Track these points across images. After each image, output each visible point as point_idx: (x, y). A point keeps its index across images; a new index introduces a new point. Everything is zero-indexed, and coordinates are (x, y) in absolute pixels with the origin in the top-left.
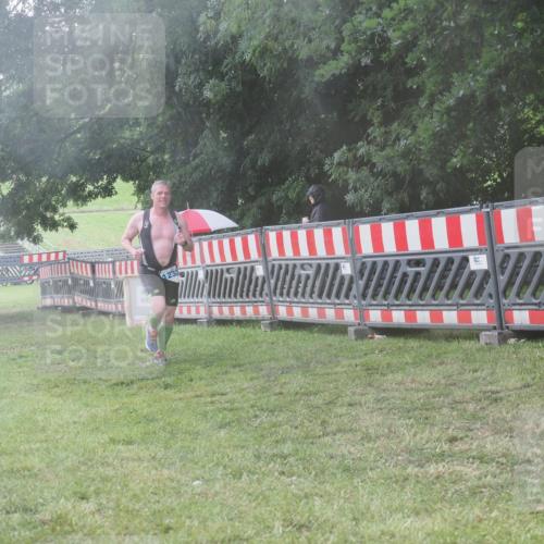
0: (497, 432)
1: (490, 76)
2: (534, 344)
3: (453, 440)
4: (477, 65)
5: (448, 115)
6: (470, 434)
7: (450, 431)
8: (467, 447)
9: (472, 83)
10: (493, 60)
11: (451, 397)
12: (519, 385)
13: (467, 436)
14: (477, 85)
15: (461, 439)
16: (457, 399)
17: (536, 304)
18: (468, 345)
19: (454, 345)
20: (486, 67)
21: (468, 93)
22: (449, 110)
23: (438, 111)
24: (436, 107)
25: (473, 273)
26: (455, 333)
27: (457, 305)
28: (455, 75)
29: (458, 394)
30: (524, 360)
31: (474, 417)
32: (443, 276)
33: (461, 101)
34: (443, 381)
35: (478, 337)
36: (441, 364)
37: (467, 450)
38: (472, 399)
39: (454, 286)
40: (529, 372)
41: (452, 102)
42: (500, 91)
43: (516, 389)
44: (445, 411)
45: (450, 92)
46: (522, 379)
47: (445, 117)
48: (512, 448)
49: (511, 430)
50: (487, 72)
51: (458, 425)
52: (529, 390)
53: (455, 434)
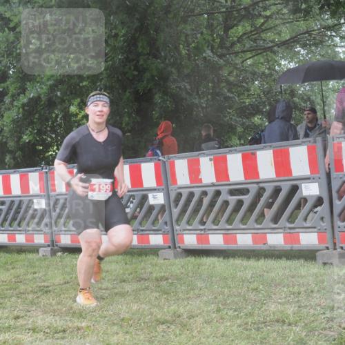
0: (45, 312)
1: (51, 86)
2: (73, 256)
3: (17, 318)
4: (42, 78)
5: (23, 109)
6: (28, 314)
7: (16, 312)
8: (25, 322)
9: (39, 90)
10: (52, 76)
11: (17, 290)
12: (62, 282)
13: (26, 315)
14: (42, 91)
15: (22, 317)
16: (22, 291)
18: (30, 256)
19: (22, 256)
20: (49, 79)
21: (36, 95)
22: (24, 105)
23: (16, 106)
24: (15, 103)
25: (36, 210)
26: (24, 248)
27: (25, 231)
28: (28, 83)
29: (22, 288)
30: (66, 266)
31: (32, 303)
32: (17, 212)
33: (31, 100)
34: (13, 280)
35: (38, 251)
36: (13, 268)
37: (25, 325)
38: (31, 291)
39: (23, 218)
40: (69, 274)
41: (25, 100)
42: (56, 95)
43: (60, 284)
44: (13, 299)
45: (24, 94)
46: (64, 278)
47: (21, 110)
48: (54, 323)
49: (54, 311)
50: (49, 83)
51: (21, 308)
52: (68, 285)
53: (19, 314)
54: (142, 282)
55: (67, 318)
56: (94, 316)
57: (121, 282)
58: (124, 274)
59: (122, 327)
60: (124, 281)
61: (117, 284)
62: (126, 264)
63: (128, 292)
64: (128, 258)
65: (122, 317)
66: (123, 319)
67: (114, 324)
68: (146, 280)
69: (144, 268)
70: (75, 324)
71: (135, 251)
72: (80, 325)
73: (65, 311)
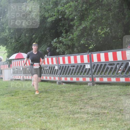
0: (91, 107)
1: (91, 22)
2: (100, 86)
3: (81, 109)
4: (88, 20)
6: (85, 107)
7: (80, 107)
8: (84, 110)
9: (86, 24)
10: (91, 18)
12: (97, 96)
13: (84, 108)
14: (88, 24)
15: (83, 108)
16: (82, 99)
17: (101, 76)
18: (85, 86)
19: (82, 86)
20: (90, 20)
21: (85, 26)
22: (81, 30)
23: (78, 30)
24: (78, 29)
25: (86, 69)
26: (82, 83)
27: (83, 76)
28: (82, 22)
30: (98, 90)
31: (86, 103)
32: (79, 70)
33: (84, 27)
34: (79, 95)
35: (87, 84)
36: (78, 90)
37: (84, 111)
38: (86, 99)
39: (82, 72)
40: (99, 92)
41: (81, 28)
42: (93, 26)
43: (96, 96)
44: (79, 102)
45: (81, 26)
46: (98, 94)
47: (80, 32)
48: (95, 111)
49: (95, 106)
50: (90, 21)
51: (82, 105)
52: (99, 97)
53: (82, 107)
54: (127, 96)
55: (100, 109)
56: (110, 108)
57: (119, 96)
58: (120, 93)
59: (120, 112)
60: (120, 95)
61: (118, 96)
62: (121, 89)
63: (122, 99)
64: (121, 87)
65: (120, 109)
66: (121, 110)
67: (117, 112)
68: (129, 95)
69: (128, 90)
70: (103, 111)
71: (124, 84)
72: (105, 112)
73: (99, 106)
